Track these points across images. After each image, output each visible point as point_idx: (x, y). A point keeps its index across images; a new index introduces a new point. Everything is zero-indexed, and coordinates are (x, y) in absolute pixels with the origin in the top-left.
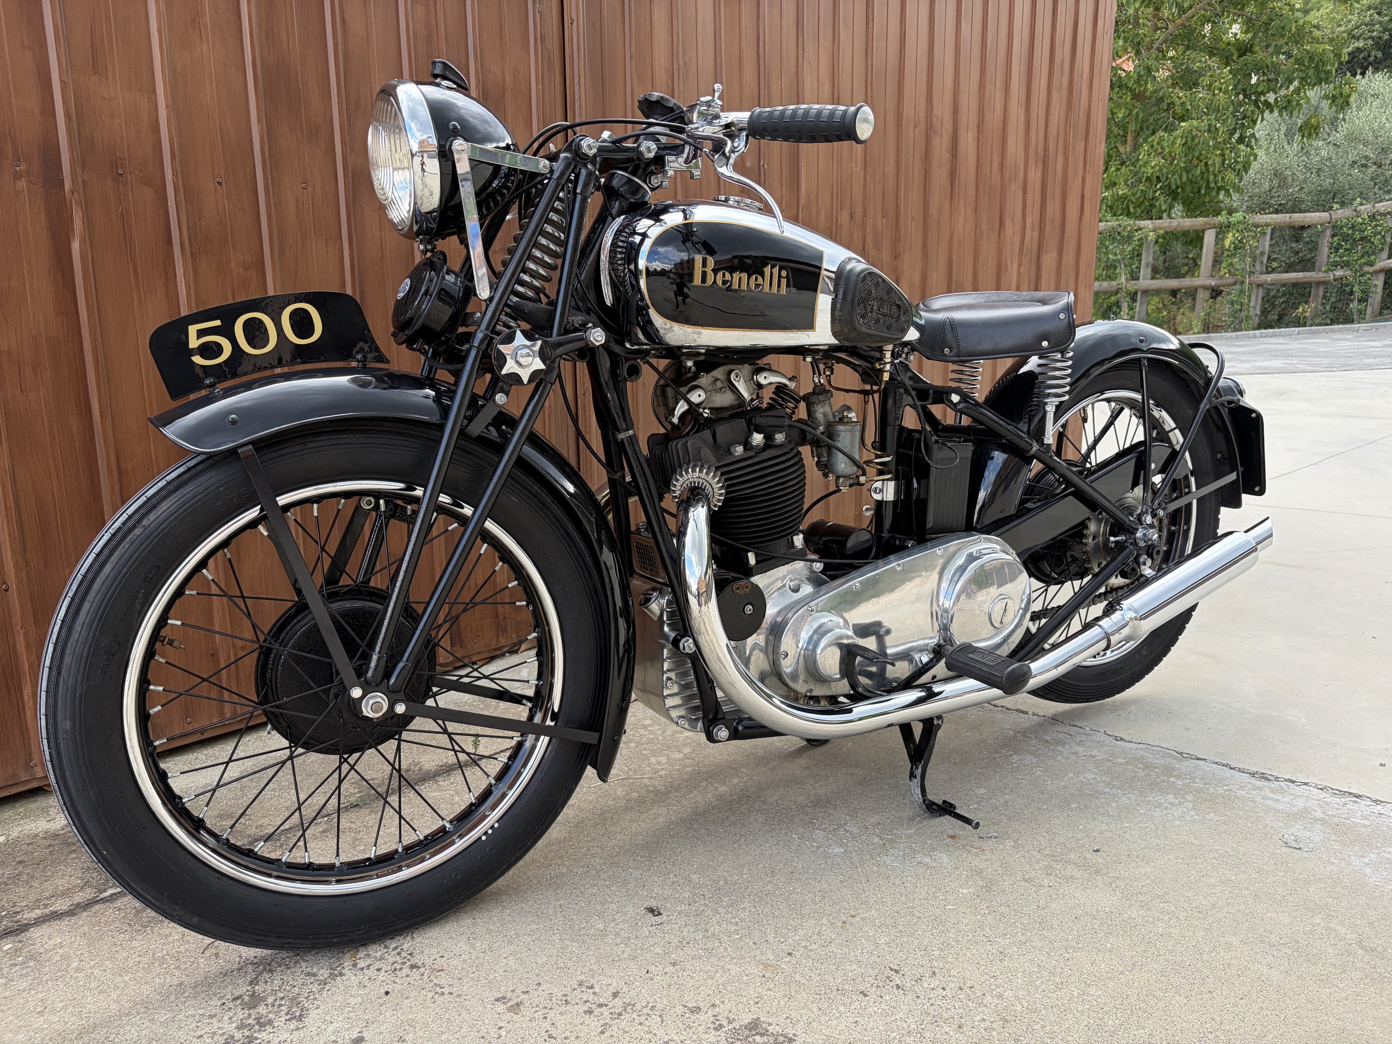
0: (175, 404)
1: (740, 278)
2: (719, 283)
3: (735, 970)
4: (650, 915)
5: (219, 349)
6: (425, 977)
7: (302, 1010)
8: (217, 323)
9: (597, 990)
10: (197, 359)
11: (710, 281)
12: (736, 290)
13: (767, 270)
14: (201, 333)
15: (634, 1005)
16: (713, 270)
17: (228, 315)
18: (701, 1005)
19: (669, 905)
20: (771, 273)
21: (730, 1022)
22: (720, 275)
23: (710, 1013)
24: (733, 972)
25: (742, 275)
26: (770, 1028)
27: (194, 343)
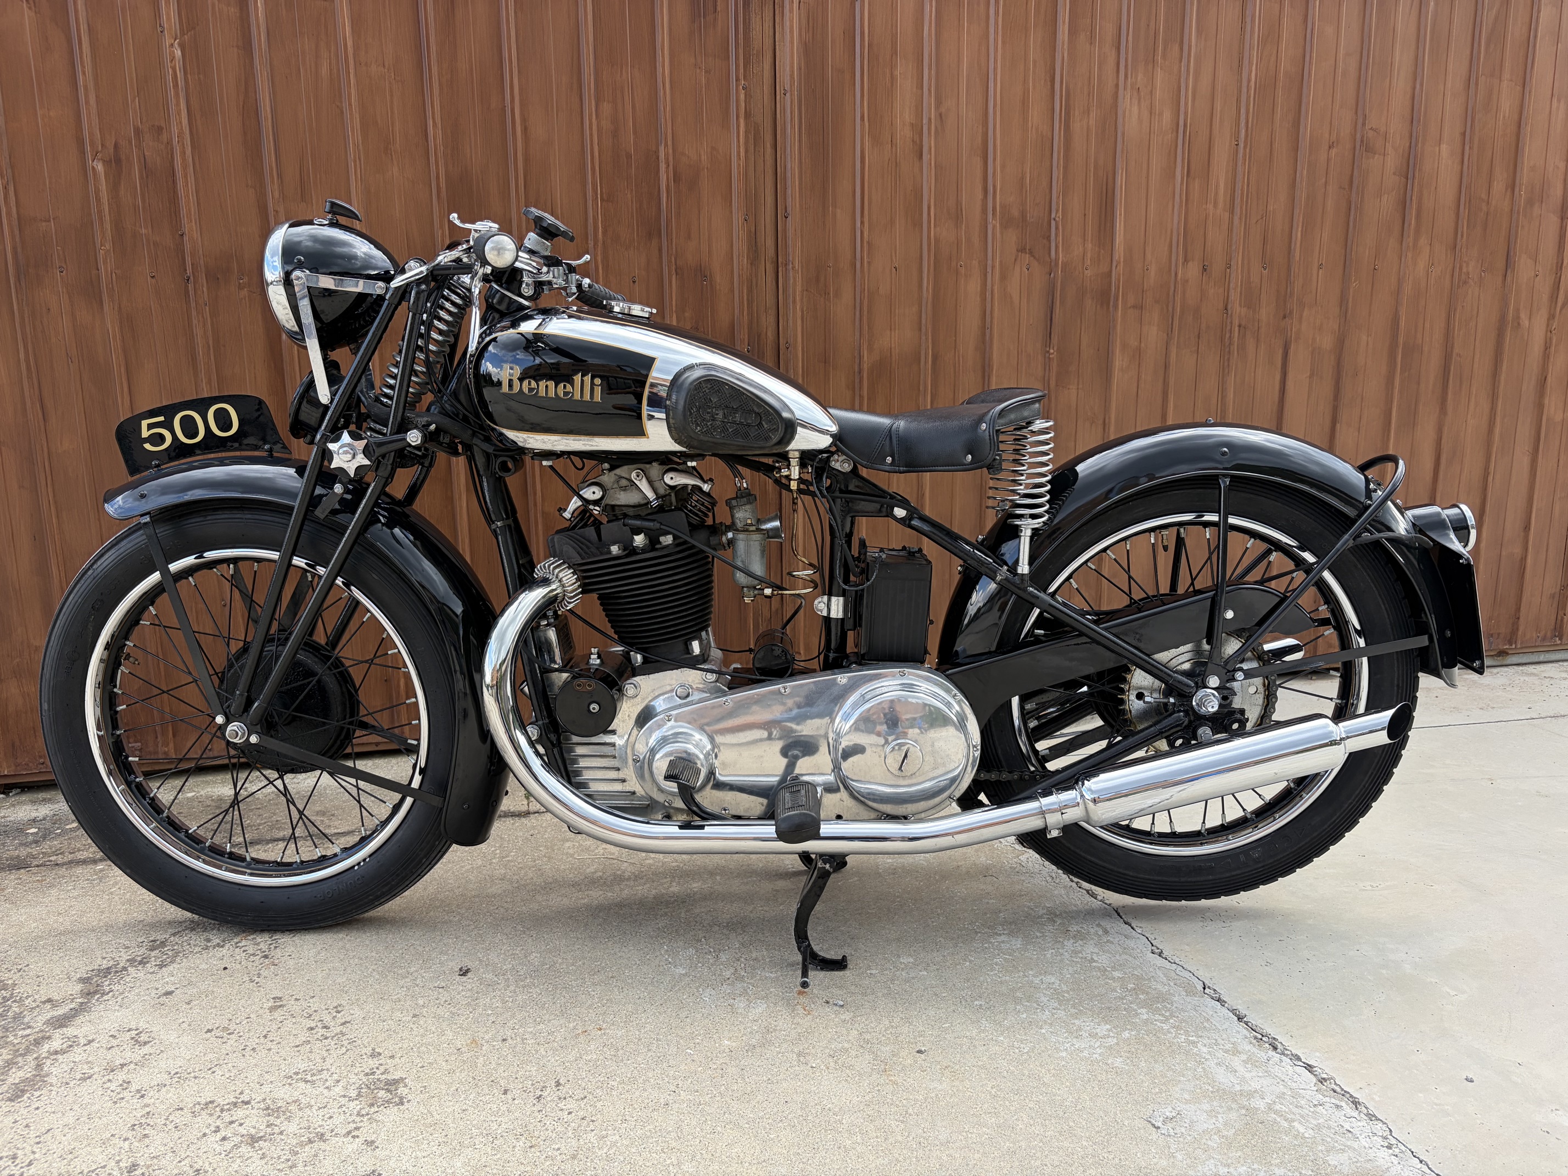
0: (130, 479)
1: (547, 386)
2: (526, 390)
5: (162, 438)
8: (162, 419)
10: (148, 446)
11: (516, 388)
12: (543, 397)
13: (578, 378)
14: (150, 427)
15: (344, 1035)
16: (518, 379)
17: (168, 412)
18: (385, 1053)
19: (482, 970)
20: (582, 381)
22: (526, 383)
23: (381, 1061)
25: (548, 383)
27: (145, 433)
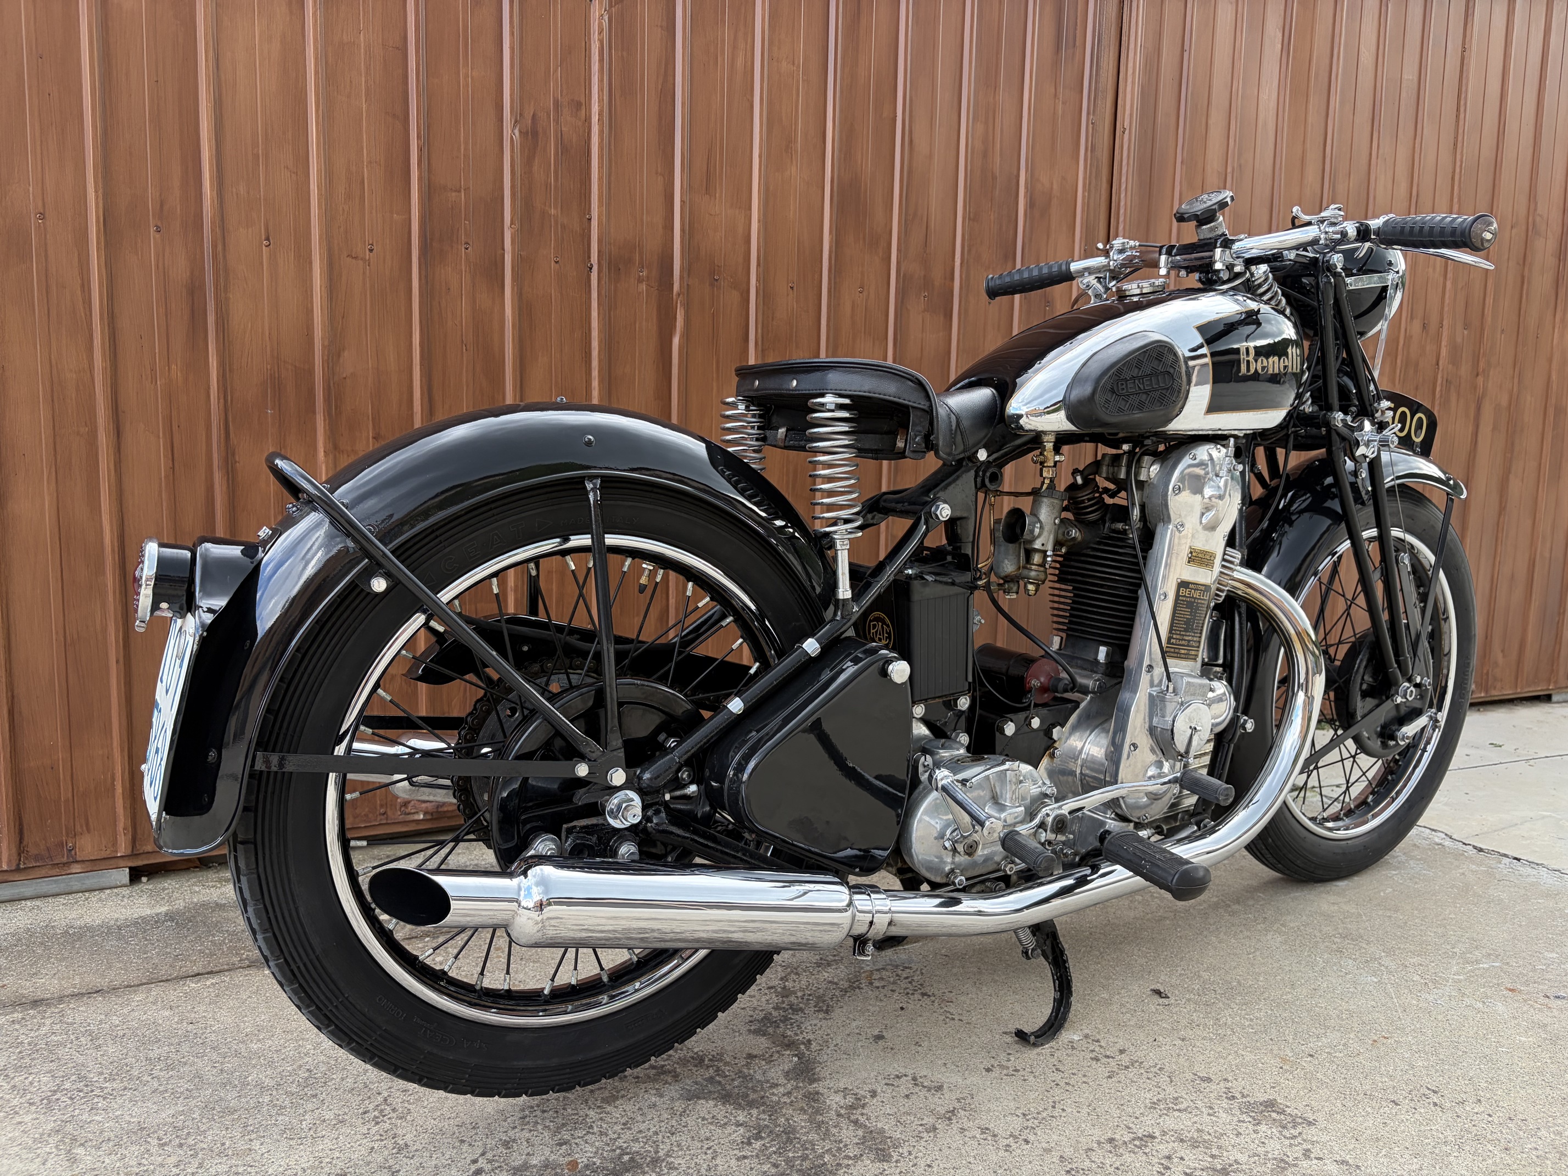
3: (1249, 1057)
4: (1157, 996)
6: (936, 1004)
7: (828, 1006)
9: (1103, 1044)
15: (1142, 1063)
18: (1213, 1077)
19: (1177, 992)
21: (1243, 1096)
23: (1222, 1084)
24: (1247, 1058)
26: (1288, 1110)
